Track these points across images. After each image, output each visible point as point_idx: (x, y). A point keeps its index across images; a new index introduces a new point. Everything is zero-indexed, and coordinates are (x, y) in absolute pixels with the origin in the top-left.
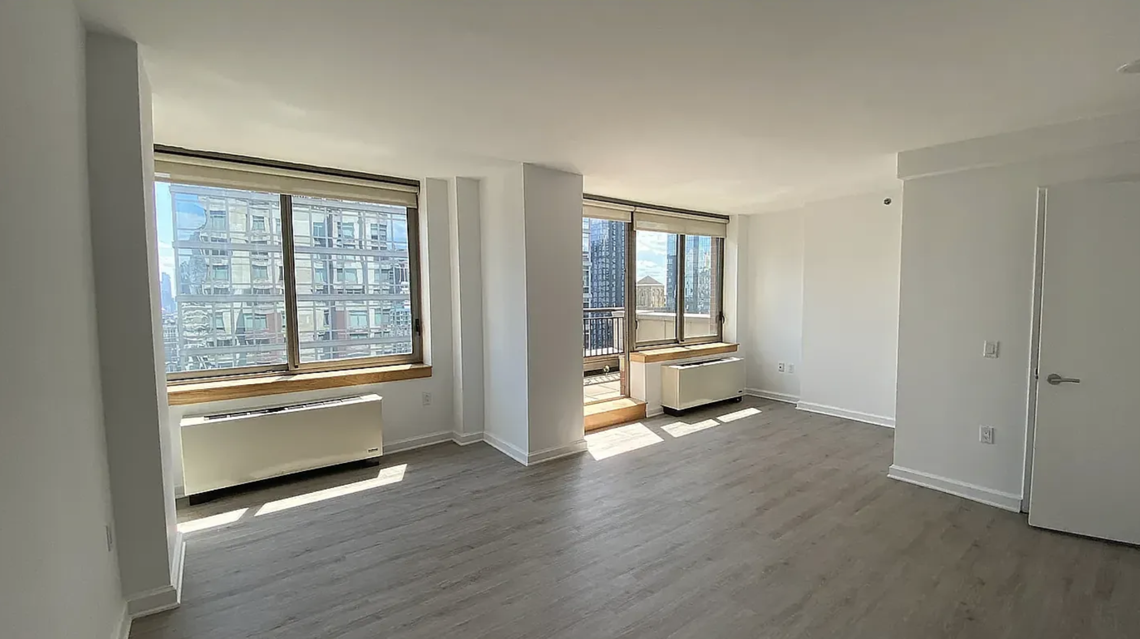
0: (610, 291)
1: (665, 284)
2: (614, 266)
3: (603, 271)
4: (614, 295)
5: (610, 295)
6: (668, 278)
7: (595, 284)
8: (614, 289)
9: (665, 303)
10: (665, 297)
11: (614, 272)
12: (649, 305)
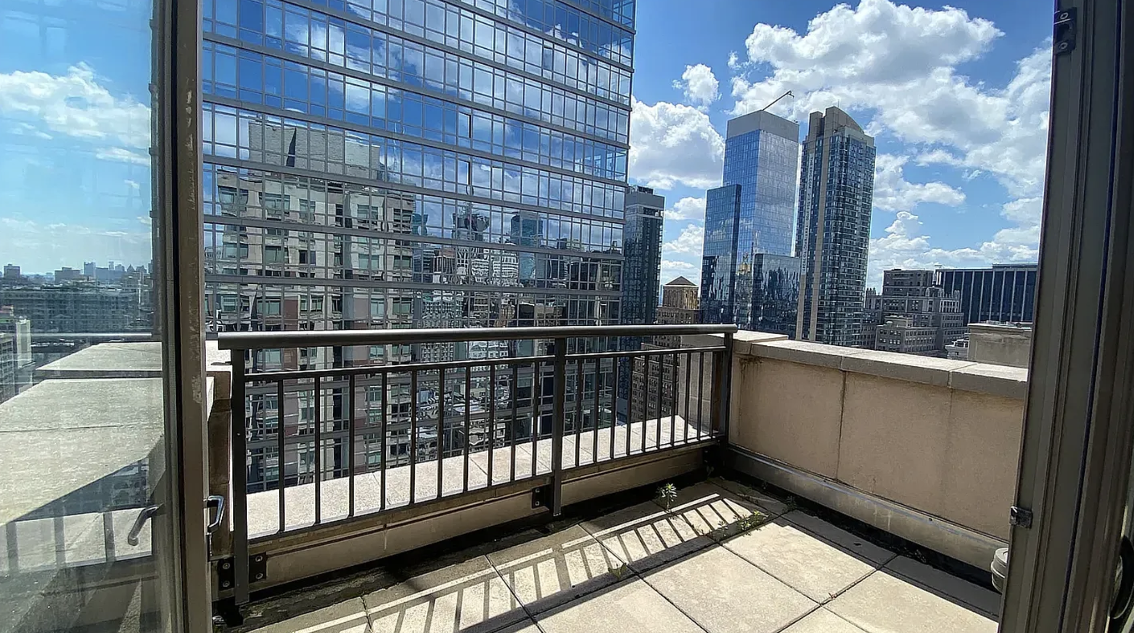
0: (641, 292)
1: (699, 285)
2: (646, 265)
3: (634, 270)
4: (645, 294)
5: (641, 295)
6: (702, 280)
7: (627, 283)
8: (645, 289)
9: (699, 305)
10: (699, 300)
11: (646, 271)
12: (681, 307)
